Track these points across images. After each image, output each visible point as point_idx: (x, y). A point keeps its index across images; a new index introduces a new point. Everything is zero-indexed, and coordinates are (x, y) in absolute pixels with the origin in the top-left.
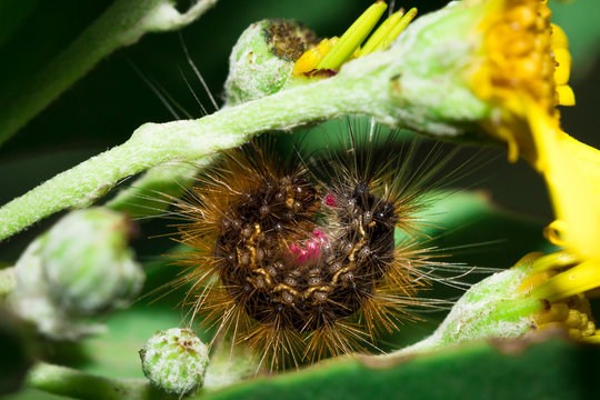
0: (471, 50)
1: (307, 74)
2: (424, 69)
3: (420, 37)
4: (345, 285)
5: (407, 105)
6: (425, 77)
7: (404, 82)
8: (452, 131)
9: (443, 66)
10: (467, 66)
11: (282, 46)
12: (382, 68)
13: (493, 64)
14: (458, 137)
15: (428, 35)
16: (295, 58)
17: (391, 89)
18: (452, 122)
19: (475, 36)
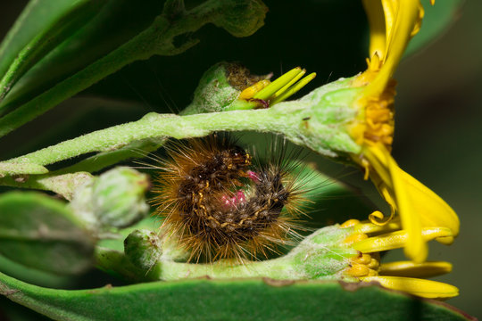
0: (356, 114)
1: (248, 100)
2: (325, 119)
3: (323, 98)
4: (246, 226)
5: (309, 136)
6: (324, 123)
7: (311, 123)
8: (334, 155)
9: (337, 119)
10: (350, 123)
11: (234, 80)
12: (299, 111)
13: (368, 125)
14: (335, 158)
15: (328, 98)
16: (242, 90)
17: (302, 125)
18: (334, 150)
19: (358, 106)
